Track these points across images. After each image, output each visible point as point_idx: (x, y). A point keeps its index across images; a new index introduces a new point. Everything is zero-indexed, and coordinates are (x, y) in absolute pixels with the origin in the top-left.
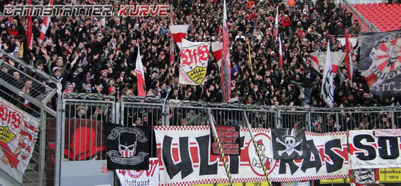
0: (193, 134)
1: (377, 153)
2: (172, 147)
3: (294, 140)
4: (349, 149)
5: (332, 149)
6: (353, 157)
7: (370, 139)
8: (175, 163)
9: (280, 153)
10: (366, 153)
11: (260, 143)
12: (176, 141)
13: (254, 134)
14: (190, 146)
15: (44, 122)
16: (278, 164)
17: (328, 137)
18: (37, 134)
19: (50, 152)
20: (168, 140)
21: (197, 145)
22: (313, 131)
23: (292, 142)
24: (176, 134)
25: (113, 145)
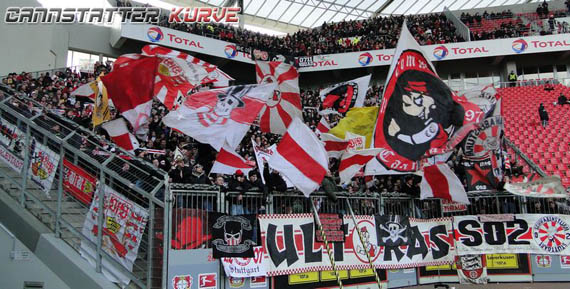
0: (297, 222)
1: (484, 239)
2: (277, 235)
3: (398, 227)
4: (455, 235)
5: (437, 235)
6: (459, 243)
7: (474, 224)
8: (280, 251)
9: (385, 240)
10: (472, 239)
11: (364, 230)
12: (280, 229)
13: (357, 221)
14: (294, 233)
15: (153, 213)
16: (383, 251)
17: (433, 223)
18: (144, 224)
19: (159, 242)
20: (272, 228)
21: (302, 233)
22: (417, 217)
23: (395, 228)
24: (280, 222)
25: (218, 234)
